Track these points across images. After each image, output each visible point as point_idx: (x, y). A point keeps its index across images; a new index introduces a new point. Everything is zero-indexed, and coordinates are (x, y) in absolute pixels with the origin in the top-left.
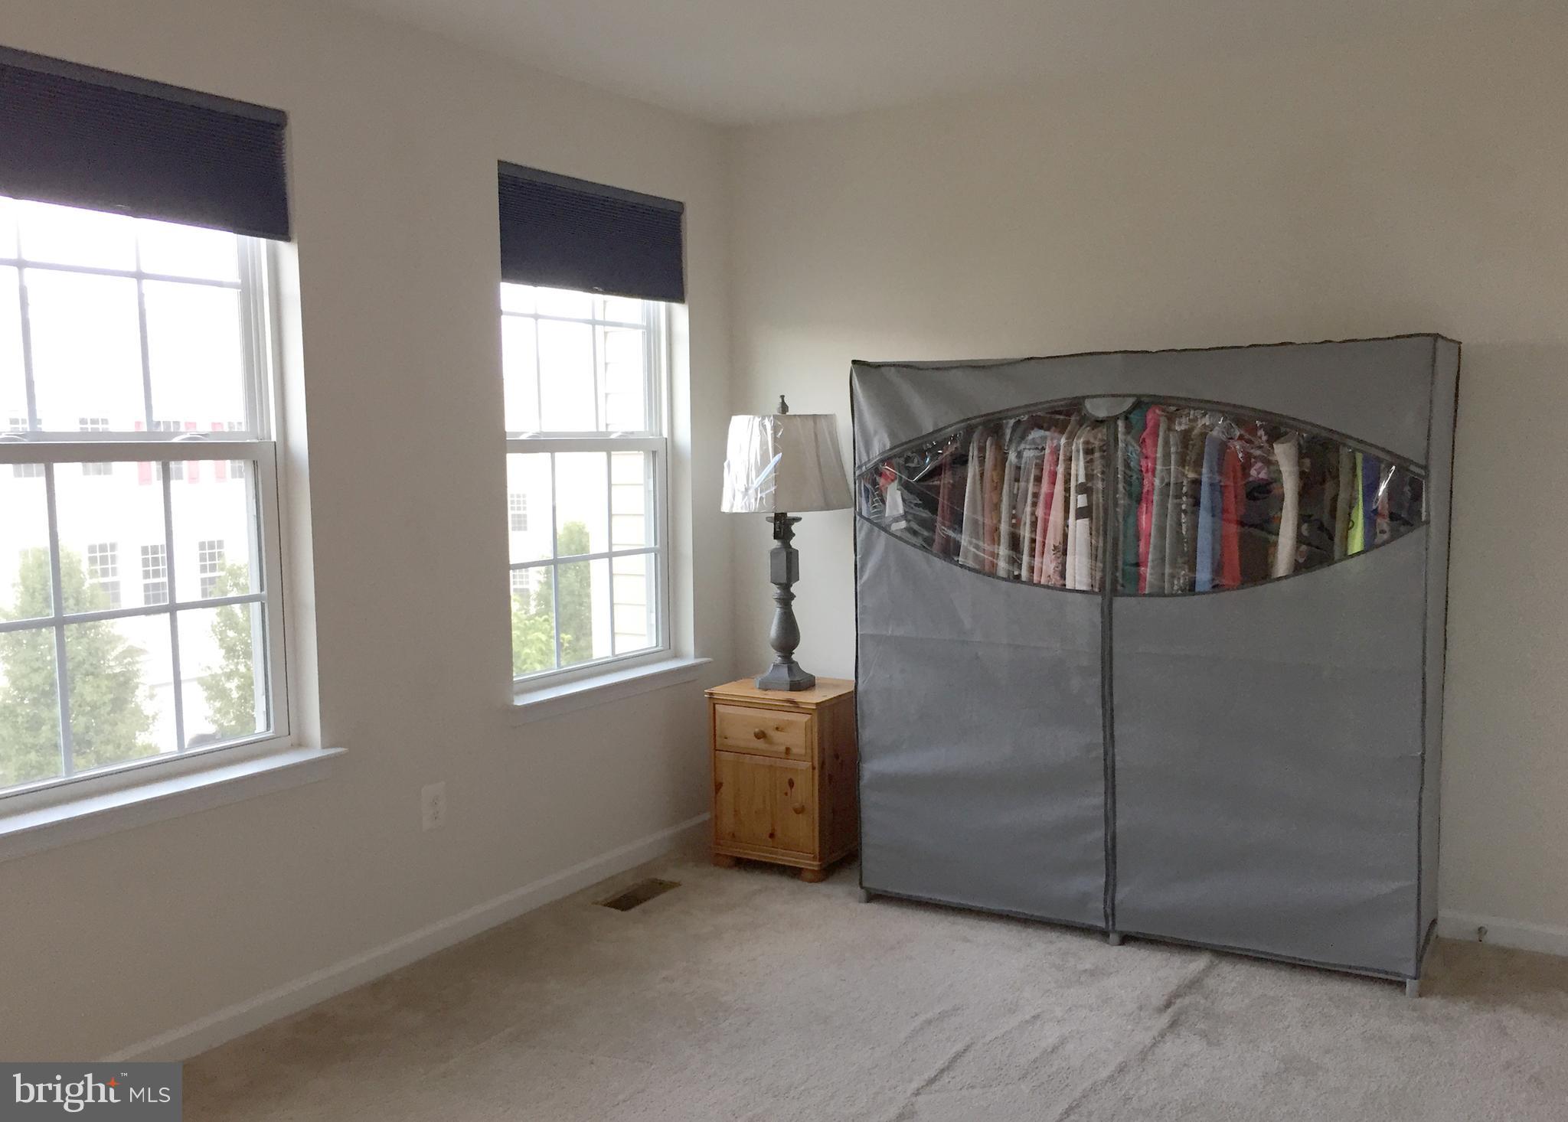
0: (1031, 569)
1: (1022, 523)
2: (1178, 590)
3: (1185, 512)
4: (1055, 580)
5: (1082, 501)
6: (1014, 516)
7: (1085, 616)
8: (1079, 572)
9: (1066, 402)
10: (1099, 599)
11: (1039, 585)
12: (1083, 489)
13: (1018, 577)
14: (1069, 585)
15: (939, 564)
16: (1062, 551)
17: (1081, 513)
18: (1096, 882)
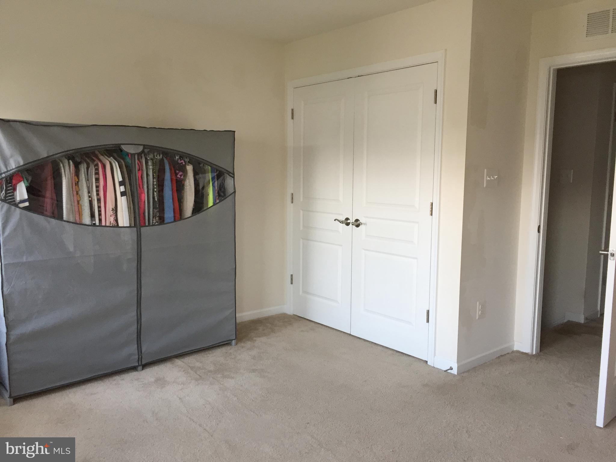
0: (100, 220)
1: (93, 200)
2: (155, 223)
3: (156, 191)
4: (115, 223)
5: (122, 189)
6: (89, 197)
7: (129, 237)
8: (124, 219)
9: (114, 145)
10: (135, 229)
11: (106, 226)
12: (121, 184)
13: (95, 224)
14: (121, 224)
15: (54, 221)
16: (115, 210)
17: (123, 194)
18: (133, 348)
